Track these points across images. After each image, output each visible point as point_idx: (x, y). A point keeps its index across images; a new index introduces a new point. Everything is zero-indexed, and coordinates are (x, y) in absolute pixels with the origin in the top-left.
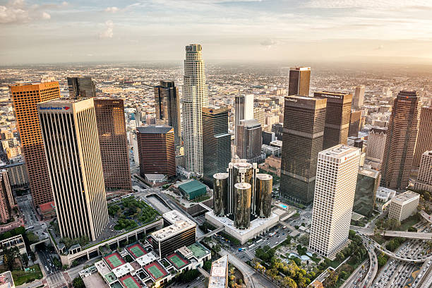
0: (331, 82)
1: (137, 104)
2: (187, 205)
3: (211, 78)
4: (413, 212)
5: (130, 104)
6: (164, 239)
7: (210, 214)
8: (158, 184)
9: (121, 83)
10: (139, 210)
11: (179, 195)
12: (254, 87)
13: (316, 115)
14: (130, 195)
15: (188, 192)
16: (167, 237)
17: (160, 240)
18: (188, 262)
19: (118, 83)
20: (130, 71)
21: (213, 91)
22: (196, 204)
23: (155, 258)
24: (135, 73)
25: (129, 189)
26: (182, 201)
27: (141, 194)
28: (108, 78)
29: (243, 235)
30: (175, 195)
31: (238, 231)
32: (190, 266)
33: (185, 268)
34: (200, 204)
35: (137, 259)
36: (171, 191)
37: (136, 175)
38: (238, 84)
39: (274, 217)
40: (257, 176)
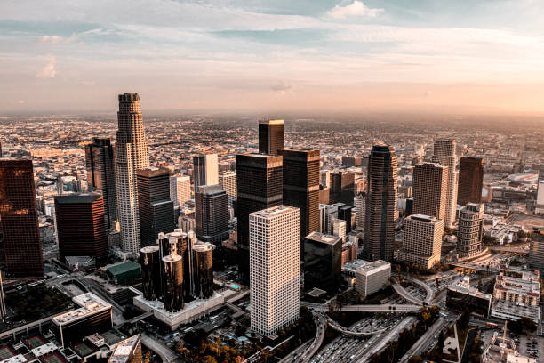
0: (354, 139)
1: (79, 172)
2: (113, 290)
3: (196, 134)
4: (384, 285)
5: (68, 171)
6: (67, 322)
7: (139, 298)
8: (81, 268)
9: (62, 142)
10: (48, 297)
11: (106, 279)
12: (250, 146)
13: (268, 175)
14: (40, 282)
15: (115, 274)
16: (71, 320)
17: (61, 324)
18: (97, 349)
19: (57, 143)
20: (79, 125)
21: (193, 153)
22: (124, 288)
23: (55, 347)
24: (85, 128)
25: (41, 276)
26: (107, 286)
27: (56, 280)
28: (44, 135)
29: (174, 319)
30: (101, 280)
31: (168, 314)
32: (98, 354)
33: (92, 355)
34: (131, 288)
35: (33, 350)
36: (96, 275)
37: (55, 259)
38: (231, 143)
39: (218, 298)
40: (193, 247)
